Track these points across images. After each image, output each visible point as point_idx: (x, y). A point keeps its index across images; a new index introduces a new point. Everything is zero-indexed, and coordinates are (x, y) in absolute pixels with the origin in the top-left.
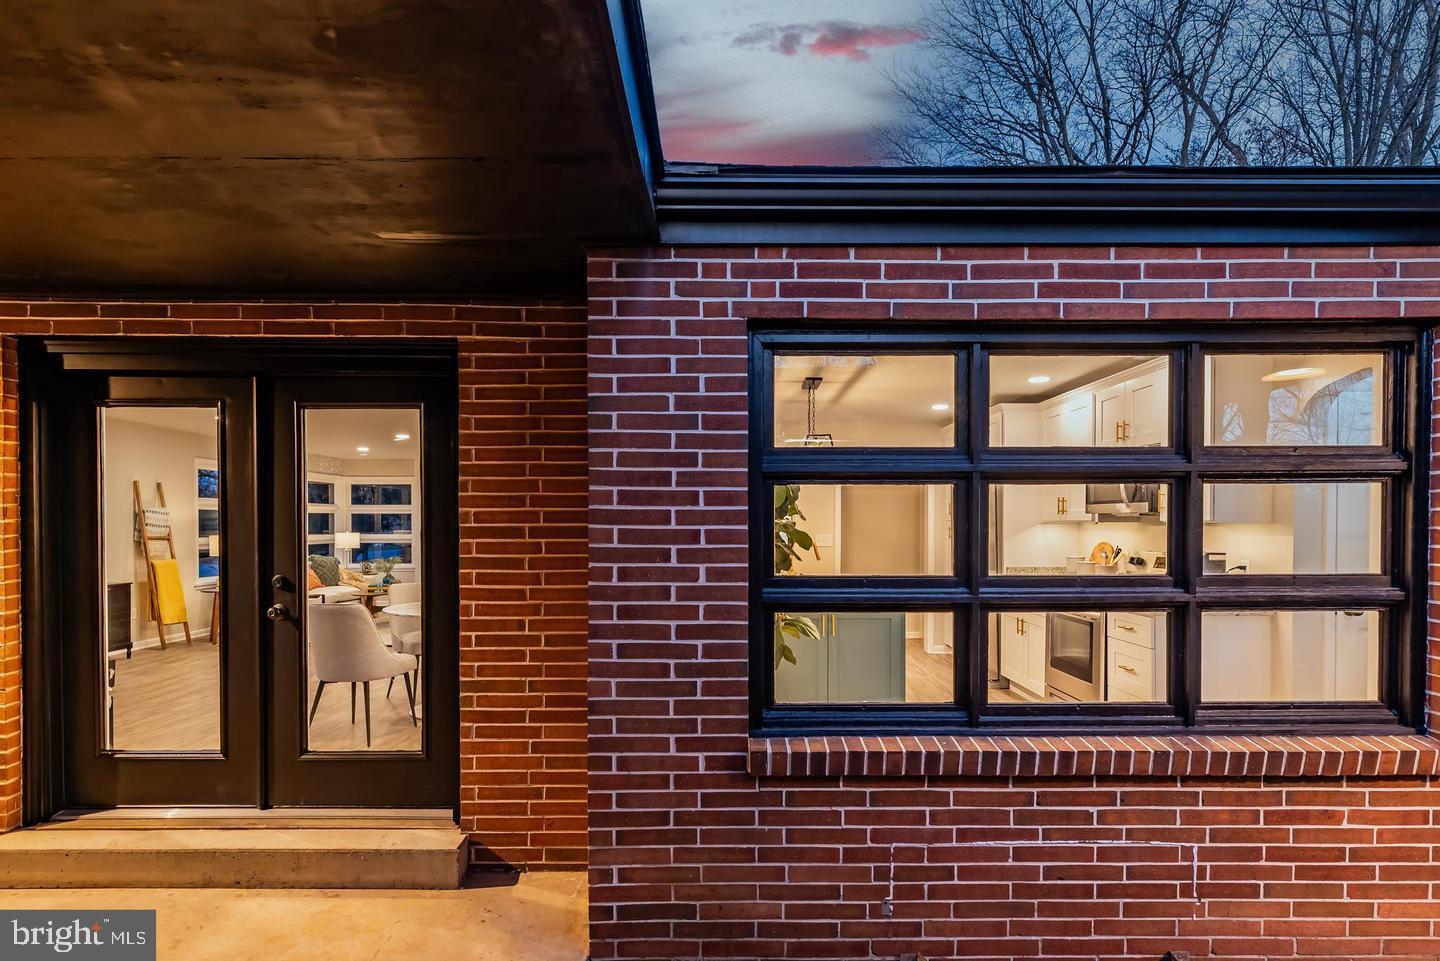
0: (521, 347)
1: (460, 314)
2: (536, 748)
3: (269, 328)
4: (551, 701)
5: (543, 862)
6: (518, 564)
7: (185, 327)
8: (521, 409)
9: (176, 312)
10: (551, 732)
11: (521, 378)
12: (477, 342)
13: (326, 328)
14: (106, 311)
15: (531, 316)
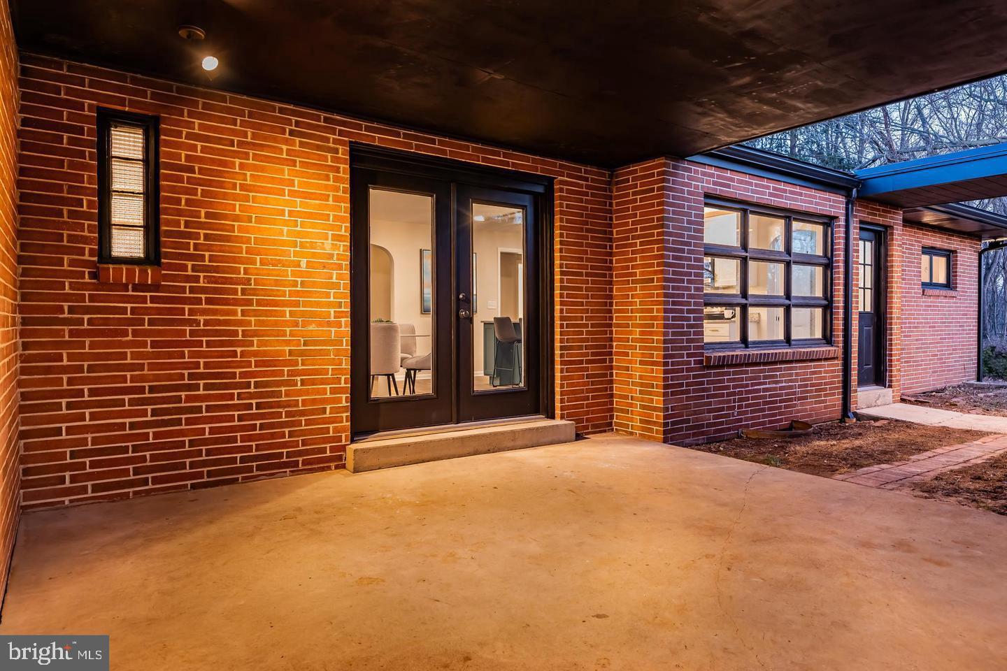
0: (581, 186)
1: (561, 166)
2: (588, 376)
3: (484, 159)
4: (593, 354)
5: (590, 430)
6: (580, 289)
7: (444, 152)
8: (581, 215)
9: (441, 143)
10: (593, 369)
11: (581, 201)
12: (567, 181)
13: (507, 164)
14: (406, 136)
15: (586, 172)
